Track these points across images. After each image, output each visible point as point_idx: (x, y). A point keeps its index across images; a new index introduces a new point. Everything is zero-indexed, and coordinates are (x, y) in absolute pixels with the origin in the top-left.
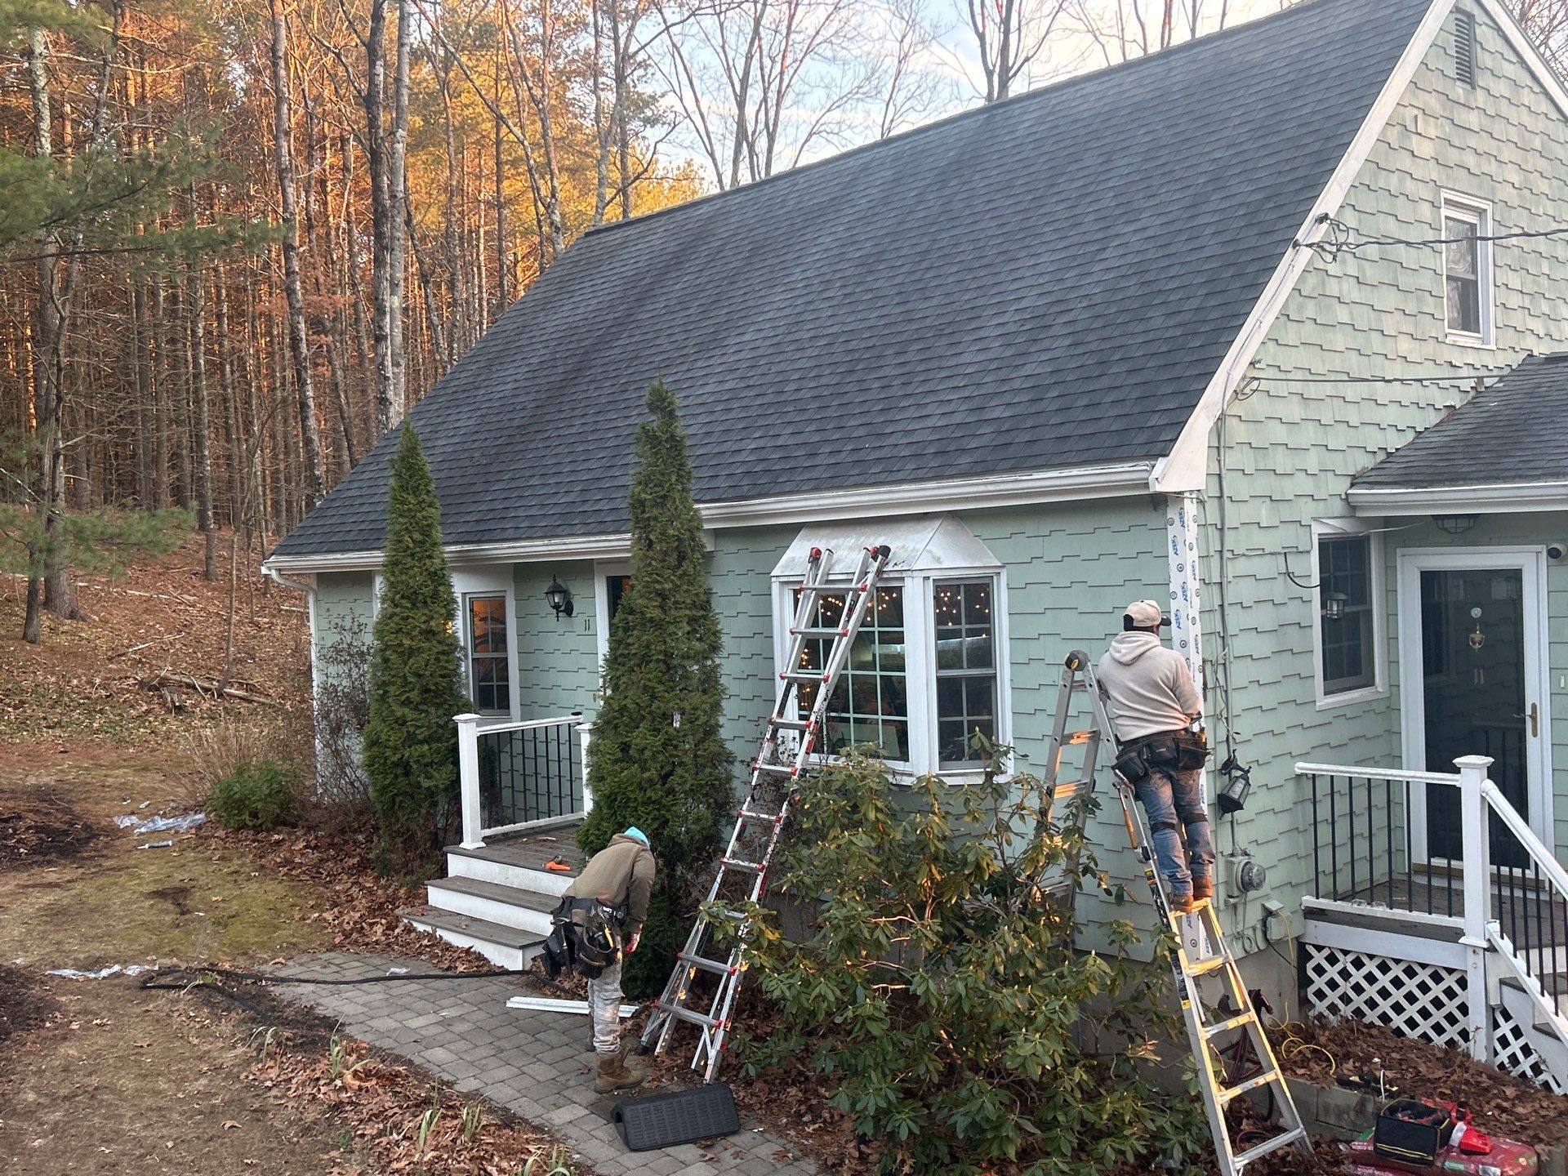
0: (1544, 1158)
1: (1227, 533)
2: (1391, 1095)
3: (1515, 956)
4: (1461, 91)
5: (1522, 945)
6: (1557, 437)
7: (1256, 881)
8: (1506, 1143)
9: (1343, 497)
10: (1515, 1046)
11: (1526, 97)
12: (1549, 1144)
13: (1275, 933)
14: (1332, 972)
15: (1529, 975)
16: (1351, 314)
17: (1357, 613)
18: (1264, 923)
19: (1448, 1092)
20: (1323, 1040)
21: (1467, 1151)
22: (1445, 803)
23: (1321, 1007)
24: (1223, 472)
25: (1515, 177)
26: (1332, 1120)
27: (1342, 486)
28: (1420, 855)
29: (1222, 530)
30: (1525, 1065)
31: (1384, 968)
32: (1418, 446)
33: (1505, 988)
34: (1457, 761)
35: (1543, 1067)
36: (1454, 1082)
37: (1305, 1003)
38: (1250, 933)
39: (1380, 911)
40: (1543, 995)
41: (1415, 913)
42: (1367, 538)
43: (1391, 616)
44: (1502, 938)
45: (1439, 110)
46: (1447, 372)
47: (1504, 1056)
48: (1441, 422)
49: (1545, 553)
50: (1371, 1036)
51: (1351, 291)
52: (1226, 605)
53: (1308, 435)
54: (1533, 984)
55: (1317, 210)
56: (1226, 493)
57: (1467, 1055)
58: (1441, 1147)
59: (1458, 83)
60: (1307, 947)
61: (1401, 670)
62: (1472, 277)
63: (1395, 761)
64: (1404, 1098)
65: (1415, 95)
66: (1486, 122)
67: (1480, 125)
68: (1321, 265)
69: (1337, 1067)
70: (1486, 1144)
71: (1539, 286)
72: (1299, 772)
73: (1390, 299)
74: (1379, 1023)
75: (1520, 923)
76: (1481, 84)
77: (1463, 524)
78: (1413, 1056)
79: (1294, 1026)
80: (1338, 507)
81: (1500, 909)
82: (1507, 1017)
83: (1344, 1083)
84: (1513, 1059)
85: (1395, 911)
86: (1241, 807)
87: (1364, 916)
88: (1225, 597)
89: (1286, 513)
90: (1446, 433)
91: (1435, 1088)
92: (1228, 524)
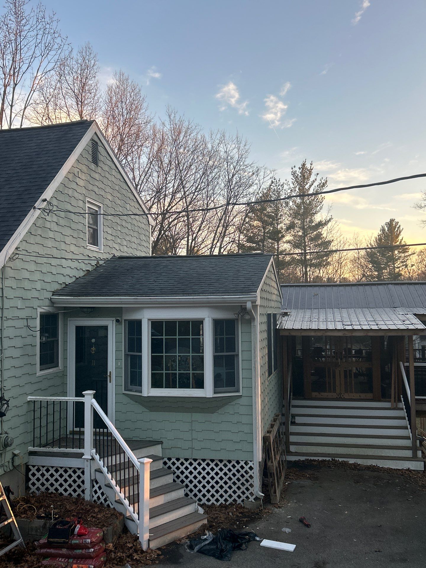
0: (105, 532)
1: (4, 310)
2: (55, 519)
3: (100, 461)
4: (93, 166)
5: (102, 457)
6: (120, 283)
7: (9, 443)
8: (93, 529)
9: (49, 299)
10: (99, 493)
11: (114, 173)
12: (107, 527)
13: (17, 462)
14: (38, 475)
15: (104, 467)
16: (54, 235)
17: (53, 341)
18: (13, 459)
19: (76, 514)
20: (33, 502)
21: (80, 535)
22: (80, 407)
23: (33, 489)
24: (4, 287)
25: (110, 197)
26: (34, 533)
27: (49, 295)
28: (70, 427)
29: (2, 309)
30: (102, 499)
31: (57, 471)
32: (76, 283)
33: (97, 473)
34: (83, 393)
35: (107, 499)
36: (78, 510)
37: (28, 488)
38: (7, 464)
39: (56, 450)
40: (108, 473)
41: (68, 449)
42: (58, 314)
43: (65, 342)
44: (96, 455)
45: (86, 171)
46: (87, 258)
47: (95, 497)
48: (85, 275)
49: (115, 321)
50: (51, 497)
51: (54, 227)
52: (3, 338)
53: (37, 276)
54: (105, 470)
55: (43, 197)
56: (4, 296)
57: (84, 499)
58: (71, 535)
59: (92, 163)
60: (29, 466)
61: (68, 361)
62: (96, 228)
63: (65, 394)
64: (60, 519)
65: (78, 165)
66: (101, 178)
67: (99, 178)
68: (44, 217)
69: (37, 511)
70: (86, 531)
71: (117, 233)
72: (29, 400)
73: (68, 232)
74: (54, 492)
75: (102, 448)
76: (99, 165)
77: (90, 310)
78: (65, 502)
79: (23, 498)
80: (47, 302)
81: (97, 444)
82: (97, 483)
83: (39, 517)
84: (99, 498)
85: (61, 449)
86: (5, 415)
87: (50, 452)
88: (3, 335)
89: (28, 303)
90: (85, 279)
91: (71, 513)
92: (5, 307)
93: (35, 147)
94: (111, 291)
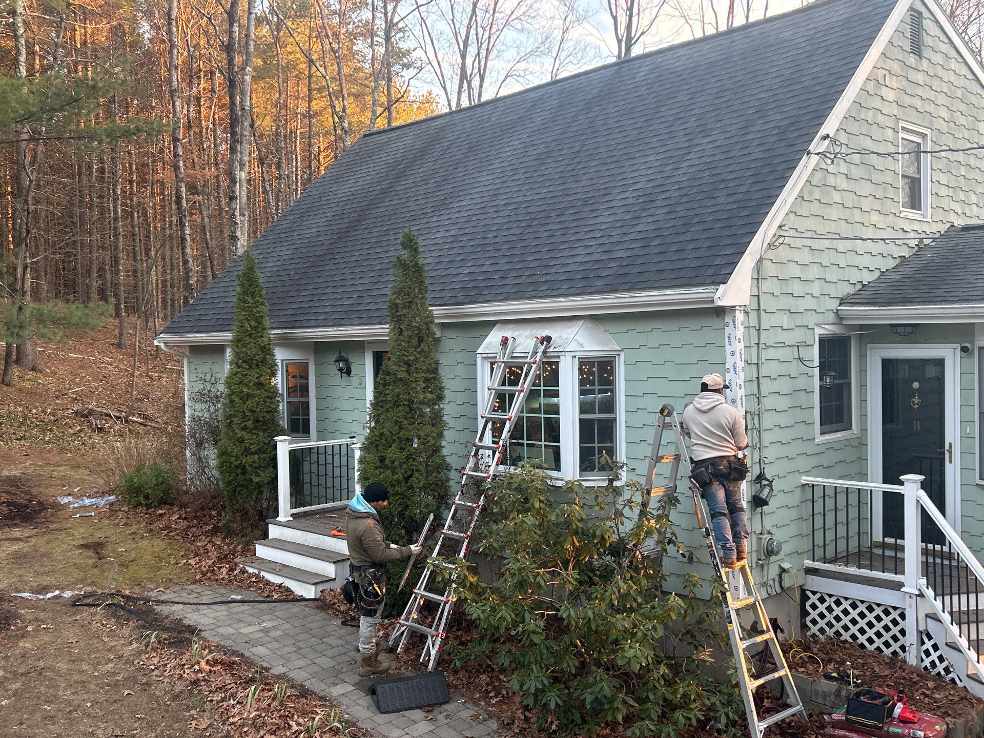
0: (951, 726)
1: (762, 332)
2: (857, 685)
3: (935, 600)
4: (913, 60)
5: (940, 592)
6: (968, 277)
7: (775, 549)
8: (927, 716)
9: (835, 311)
10: (934, 656)
11: (953, 65)
12: (954, 717)
13: (787, 583)
14: (822, 608)
15: (944, 612)
16: (842, 197)
17: (842, 384)
18: (780, 576)
19: (892, 684)
20: (815, 650)
21: (904, 721)
22: (894, 504)
23: (814, 629)
24: (761, 294)
25: (945, 114)
26: (820, 700)
27: (834, 304)
28: (878, 536)
29: (759, 330)
30: (940, 668)
31: (854, 606)
32: (880, 281)
33: (929, 619)
34: (901, 477)
35: (951, 669)
36: (896, 678)
37: (804, 627)
38: (771, 582)
39: (852, 570)
40: (952, 624)
41: (874, 572)
42: (849, 337)
43: (863, 386)
44: (928, 588)
45: (899, 72)
46: (901, 235)
47: (927, 662)
48: (897, 266)
49: (959, 349)
50: (845, 648)
51: (842, 183)
52: (760, 377)
53: (814, 272)
54: (946, 617)
55: (822, 132)
56: (762, 308)
57: (904, 661)
58: (888, 718)
59: (911, 55)
60: (807, 592)
61: (868, 420)
62: (917, 176)
63: (863, 476)
64: (865, 687)
65: (885, 62)
66: (928, 80)
67: (924, 81)
68: (824, 166)
69: (824, 667)
70: (915, 717)
71: (958, 182)
72: (804, 482)
73: (866, 188)
74: (850, 640)
75: (939, 579)
76: (925, 56)
77: (908, 329)
78: (871, 661)
79: (798, 641)
80: (831, 317)
81: (927, 570)
82: (930, 638)
83: (828, 677)
84: (933, 664)
85: (862, 570)
86: (767, 504)
87: (843, 573)
88: (760, 372)
89: (799, 320)
90: (900, 273)
91: (884, 681)
92: (763, 327)
93: (805, 44)
94: (952, 294)
